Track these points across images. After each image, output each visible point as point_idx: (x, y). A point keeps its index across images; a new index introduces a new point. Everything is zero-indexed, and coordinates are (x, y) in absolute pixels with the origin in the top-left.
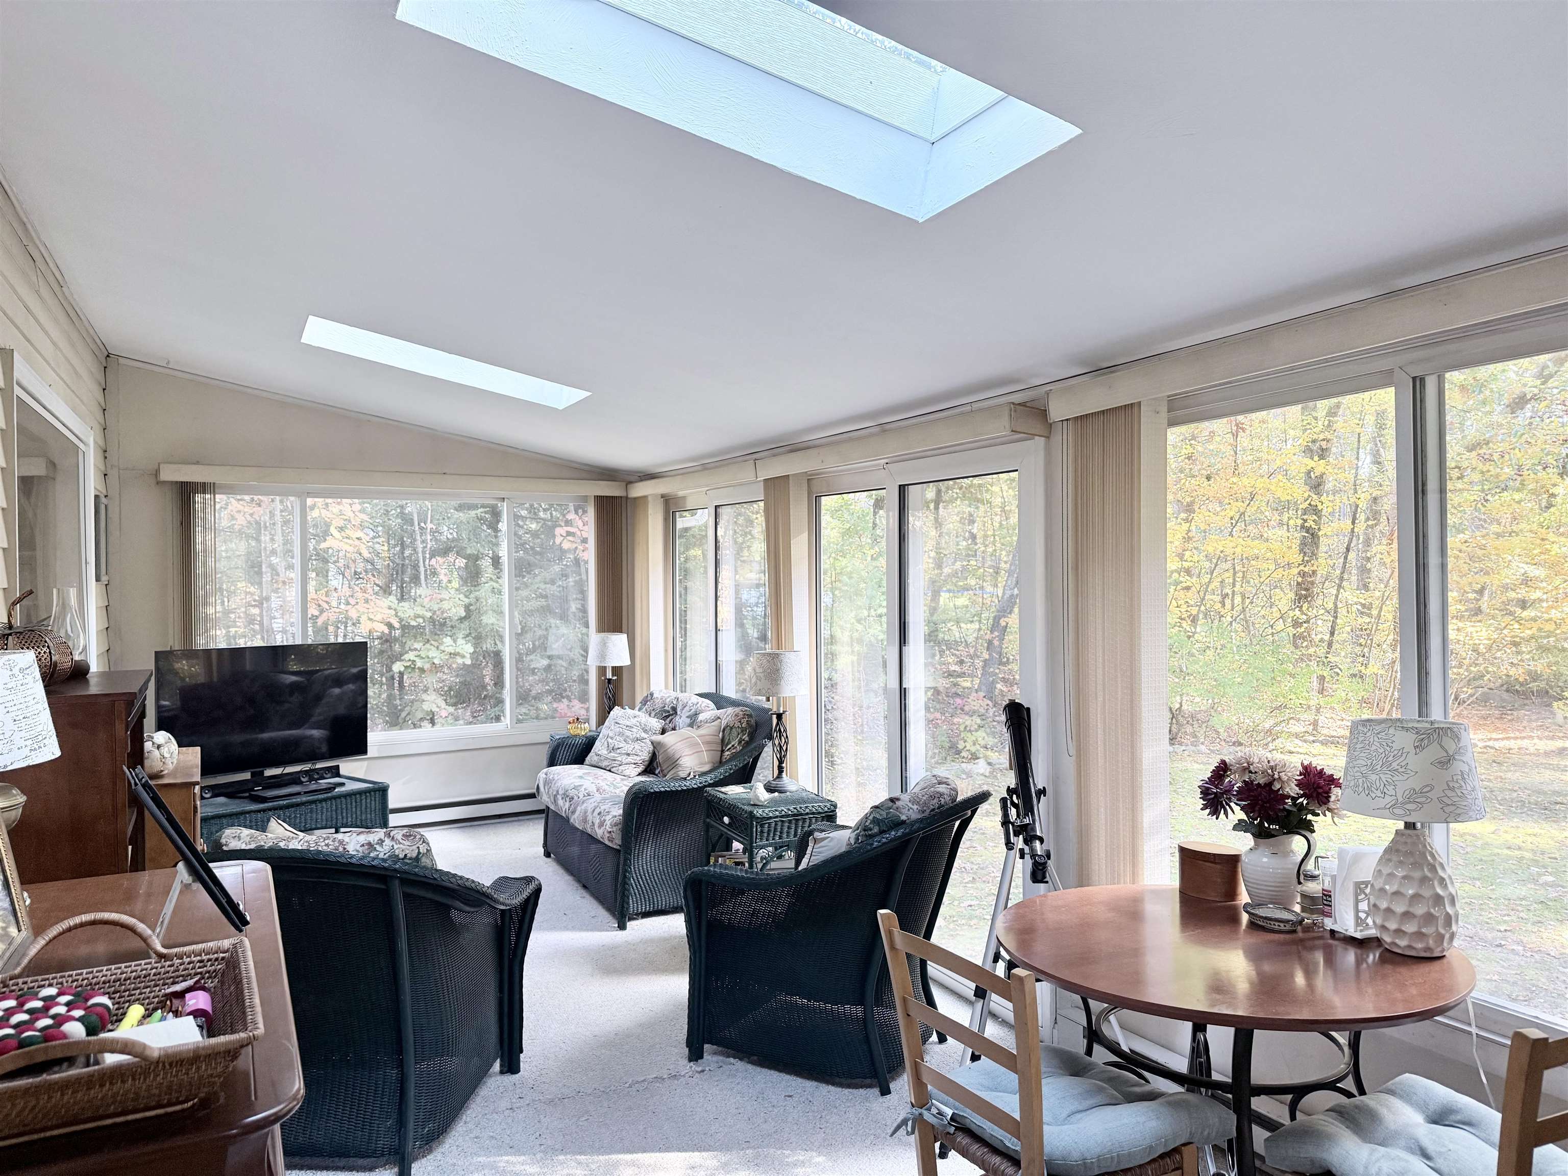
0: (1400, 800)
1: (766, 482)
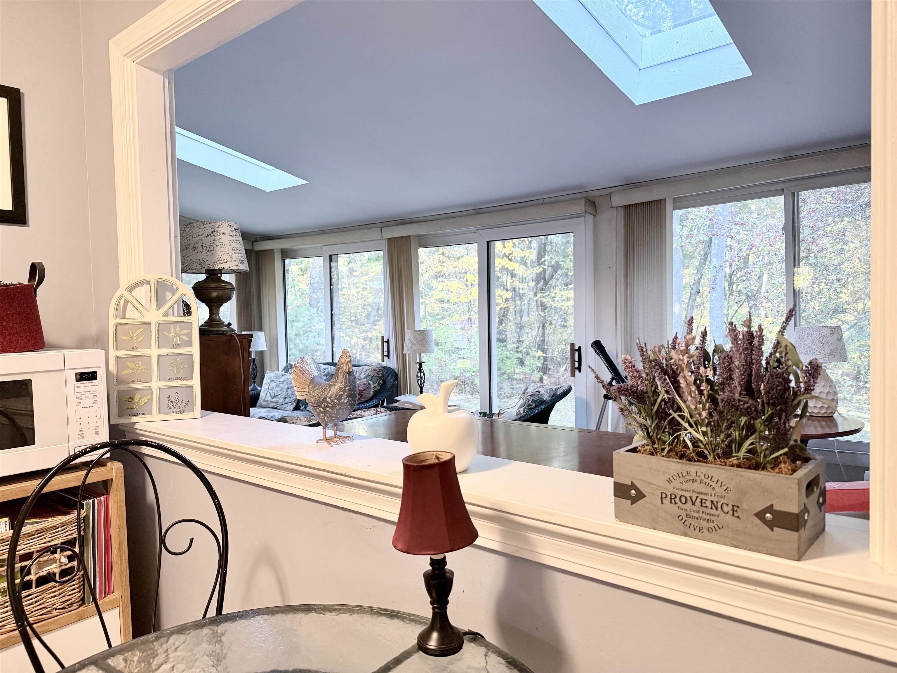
0: (827, 354)
1: (390, 240)
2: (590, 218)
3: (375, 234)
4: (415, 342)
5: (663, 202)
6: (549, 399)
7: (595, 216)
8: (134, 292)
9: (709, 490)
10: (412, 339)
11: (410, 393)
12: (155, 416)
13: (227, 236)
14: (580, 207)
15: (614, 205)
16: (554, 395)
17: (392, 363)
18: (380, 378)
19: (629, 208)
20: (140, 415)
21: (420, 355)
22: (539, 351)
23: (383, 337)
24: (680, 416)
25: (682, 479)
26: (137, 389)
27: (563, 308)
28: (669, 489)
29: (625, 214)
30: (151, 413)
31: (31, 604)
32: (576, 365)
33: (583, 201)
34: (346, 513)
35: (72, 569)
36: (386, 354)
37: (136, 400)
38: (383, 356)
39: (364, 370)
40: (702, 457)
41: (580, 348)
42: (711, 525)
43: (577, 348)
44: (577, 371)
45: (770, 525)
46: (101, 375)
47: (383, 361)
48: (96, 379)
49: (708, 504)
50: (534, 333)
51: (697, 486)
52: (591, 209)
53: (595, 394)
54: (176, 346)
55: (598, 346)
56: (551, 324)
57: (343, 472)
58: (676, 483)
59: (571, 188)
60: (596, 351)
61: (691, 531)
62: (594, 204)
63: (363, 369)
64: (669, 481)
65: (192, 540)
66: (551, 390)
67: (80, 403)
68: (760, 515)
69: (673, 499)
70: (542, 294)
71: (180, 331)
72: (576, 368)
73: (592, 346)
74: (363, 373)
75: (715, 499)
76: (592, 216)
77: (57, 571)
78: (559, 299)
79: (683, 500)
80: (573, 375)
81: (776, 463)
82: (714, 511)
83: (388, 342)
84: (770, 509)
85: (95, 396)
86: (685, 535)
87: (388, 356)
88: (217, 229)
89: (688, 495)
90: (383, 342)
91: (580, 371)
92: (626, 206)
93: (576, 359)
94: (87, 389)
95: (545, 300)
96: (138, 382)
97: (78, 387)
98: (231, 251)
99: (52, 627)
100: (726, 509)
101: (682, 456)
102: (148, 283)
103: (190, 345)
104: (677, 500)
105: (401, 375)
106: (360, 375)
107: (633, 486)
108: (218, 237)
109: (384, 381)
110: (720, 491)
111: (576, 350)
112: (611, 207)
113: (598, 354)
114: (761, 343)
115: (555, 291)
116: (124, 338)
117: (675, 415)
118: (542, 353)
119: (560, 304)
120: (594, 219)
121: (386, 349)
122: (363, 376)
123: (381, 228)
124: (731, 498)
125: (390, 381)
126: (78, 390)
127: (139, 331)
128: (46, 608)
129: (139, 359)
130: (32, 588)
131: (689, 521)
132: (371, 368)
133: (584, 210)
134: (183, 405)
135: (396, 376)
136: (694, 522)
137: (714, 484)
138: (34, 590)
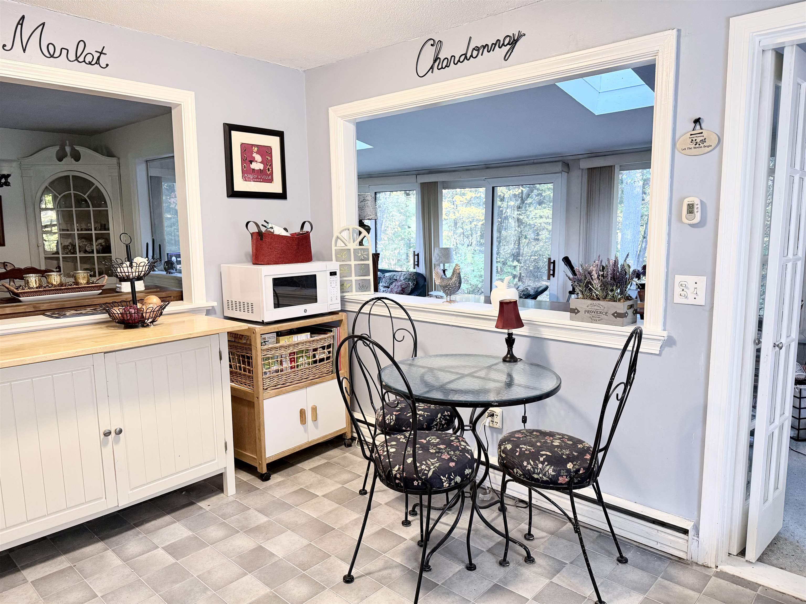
1: (422, 184)
2: (565, 175)
3: (413, 178)
4: (442, 256)
5: (613, 168)
6: (533, 293)
7: (568, 173)
8: (341, 234)
9: (599, 308)
10: (440, 254)
11: (435, 290)
12: (354, 292)
13: (370, 201)
14: (559, 167)
15: (581, 167)
16: (537, 291)
17: (422, 270)
18: (414, 280)
19: (591, 170)
20: (347, 292)
21: (444, 265)
22: (515, 261)
23: (414, 252)
24: (592, 287)
25: (591, 306)
26: (345, 280)
27: (536, 224)
28: (587, 309)
29: (588, 174)
30: (352, 291)
31: (317, 370)
32: (552, 272)
33: (561, 163)
34: (462, 329)
35: (330, 357)
36: (416, 263)
37: (345, 285)
38: (415, 265)
39: (403, 275)
40: (599, 299)
41: (554, 261)
42: (599, 319)
43: (552, 261)
44: (552, 276)
45: (616, 317)
46: (338, 273)
47: (414, 268)
48: (336, 275)
49: (599, 312)
50: (512, 246)
51: (596, 307)
52: (566, 169)
53: (563, 291)
54: (362, 260)
55: (567, 260)
56: (526, 238)
57: (463, 312)
58: (590, 307)
59: (551, 154)
60: (565, 264)
61: (593, 321)
62: (568, 165)
63: (402, 273)
64: (588, 307)
65: (404, 336)
66: (535, 288)
67: (331, 285)
68: (613, 314)
69: (588, 312)
70: (520, 212)
71: (363, 253)
72: (551, 275)
73: (563, 260)
74: (402, 277)
75: (601, 311)
76: (566, 174)
77: (325, 357)
78: (533, 217)
79: (591, 312)
80: (549, 279)
81: (619, 300)
82: (600, 315)
83: (418, 255)
84: (616, 312)
85: (336, 283)
86: (592, 322)
87: (418, 265)
88: (366, 198)
89: (593, 310)
90: (414, 255)
91: (554, 277)
92: (589, 169)
93: (552, 268)
94: (333, 279)
95: (521, 217)
96: (346, 277)
97: (331, 278)
98: (372, 210)
99: (324, 380)
100: (604, 314)
101: (592, 299)
102: (349, 230)
103: (368, 259)
104: (590, 312)
105: (428, 277)
106: (400, 278)
107: (576, 309)
108: (366, 203)
109: (417, 282)
110: (602, 308)
111: (552, 263)
112: (580, 169)
113: (566, 265)
114: (618, 264)
115: (531, 210)
116: (339, 256)
117: (591, 286)
118: (517, 263)
119: (534, 221)
120: (568, 176)
121: (416, 260)
122: (402, 278)
123: (417, 175)
124: (605, 310)
125: (421, 282)
126: (331, 280)
127: (345, 252)
128: (322, 372)
129: (345, 266)
130: (317, 363)
131: (593, 318)
132: (407, 273)
133: (561, 170)
134: (366, 288)
135: (425, 279)
136: (594, 318)
137: (601, 306)
138: (318, 364)
